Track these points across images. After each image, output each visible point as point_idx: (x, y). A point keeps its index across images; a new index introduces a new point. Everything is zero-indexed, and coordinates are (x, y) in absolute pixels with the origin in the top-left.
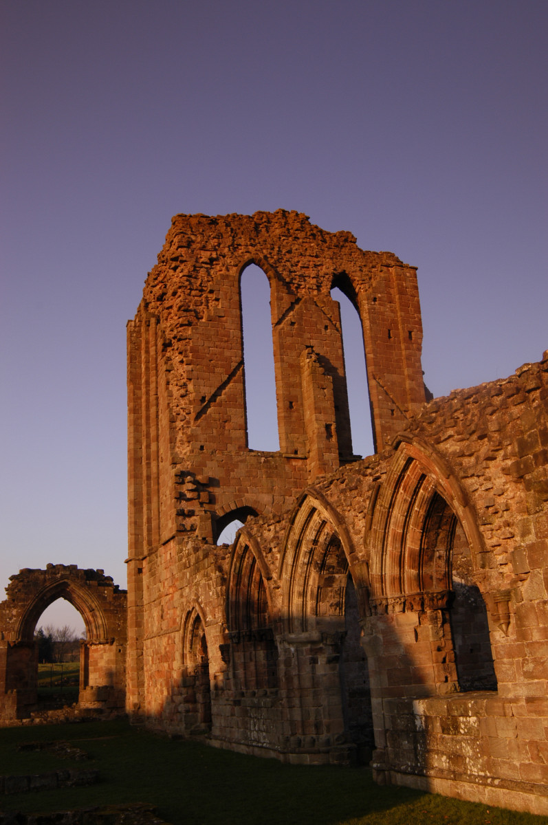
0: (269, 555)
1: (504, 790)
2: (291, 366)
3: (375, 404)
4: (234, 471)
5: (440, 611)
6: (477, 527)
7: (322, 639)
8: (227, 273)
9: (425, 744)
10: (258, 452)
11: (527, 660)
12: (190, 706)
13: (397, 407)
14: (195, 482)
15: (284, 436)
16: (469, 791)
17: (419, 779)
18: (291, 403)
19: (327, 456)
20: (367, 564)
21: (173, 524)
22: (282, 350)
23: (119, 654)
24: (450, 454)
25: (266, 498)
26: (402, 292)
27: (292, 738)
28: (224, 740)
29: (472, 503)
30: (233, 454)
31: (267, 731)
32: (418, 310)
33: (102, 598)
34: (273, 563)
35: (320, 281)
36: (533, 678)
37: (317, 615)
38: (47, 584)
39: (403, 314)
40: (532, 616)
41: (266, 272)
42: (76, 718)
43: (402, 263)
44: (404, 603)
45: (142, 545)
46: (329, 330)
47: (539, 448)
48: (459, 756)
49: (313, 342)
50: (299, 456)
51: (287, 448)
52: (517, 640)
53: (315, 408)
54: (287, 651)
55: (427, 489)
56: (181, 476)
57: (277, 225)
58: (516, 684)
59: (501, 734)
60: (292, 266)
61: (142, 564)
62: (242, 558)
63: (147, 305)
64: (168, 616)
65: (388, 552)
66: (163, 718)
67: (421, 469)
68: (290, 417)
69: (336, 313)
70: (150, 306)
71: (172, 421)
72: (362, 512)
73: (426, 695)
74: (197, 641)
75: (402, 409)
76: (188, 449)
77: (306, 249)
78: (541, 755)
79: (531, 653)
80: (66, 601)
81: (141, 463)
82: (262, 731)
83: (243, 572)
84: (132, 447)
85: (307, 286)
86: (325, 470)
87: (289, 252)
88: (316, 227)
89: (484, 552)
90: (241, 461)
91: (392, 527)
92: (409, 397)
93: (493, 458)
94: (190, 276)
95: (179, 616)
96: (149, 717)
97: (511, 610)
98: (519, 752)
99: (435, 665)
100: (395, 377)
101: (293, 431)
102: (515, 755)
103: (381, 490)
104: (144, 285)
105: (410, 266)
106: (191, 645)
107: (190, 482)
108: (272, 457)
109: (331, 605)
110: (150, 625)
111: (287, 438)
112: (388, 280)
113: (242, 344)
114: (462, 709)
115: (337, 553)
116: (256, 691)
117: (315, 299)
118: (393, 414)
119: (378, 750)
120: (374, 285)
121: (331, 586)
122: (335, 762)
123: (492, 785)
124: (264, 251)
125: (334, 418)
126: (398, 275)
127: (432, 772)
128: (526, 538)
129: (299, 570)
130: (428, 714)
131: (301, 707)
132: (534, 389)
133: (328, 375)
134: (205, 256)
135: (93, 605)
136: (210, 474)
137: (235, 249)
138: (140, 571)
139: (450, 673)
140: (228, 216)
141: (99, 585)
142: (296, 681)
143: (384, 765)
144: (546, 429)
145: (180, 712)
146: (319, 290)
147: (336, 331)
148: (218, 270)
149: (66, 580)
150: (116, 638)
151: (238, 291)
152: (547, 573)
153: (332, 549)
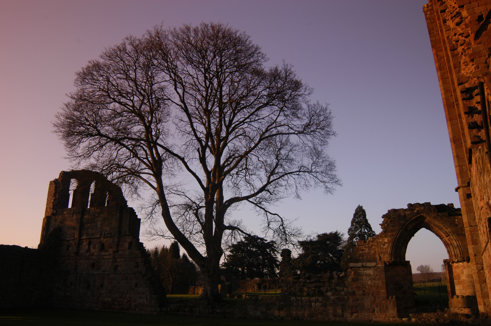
21: (469, 139)
33: (454, 225)
42: (445, 320)
45: (467, 174)
56: (468, 92)
61: (469, 190)
76: (473, 67)
110: (482, 242)
135: (448, 231)
138: (469, 195)
141: (450, 215)
149: (422, 214)
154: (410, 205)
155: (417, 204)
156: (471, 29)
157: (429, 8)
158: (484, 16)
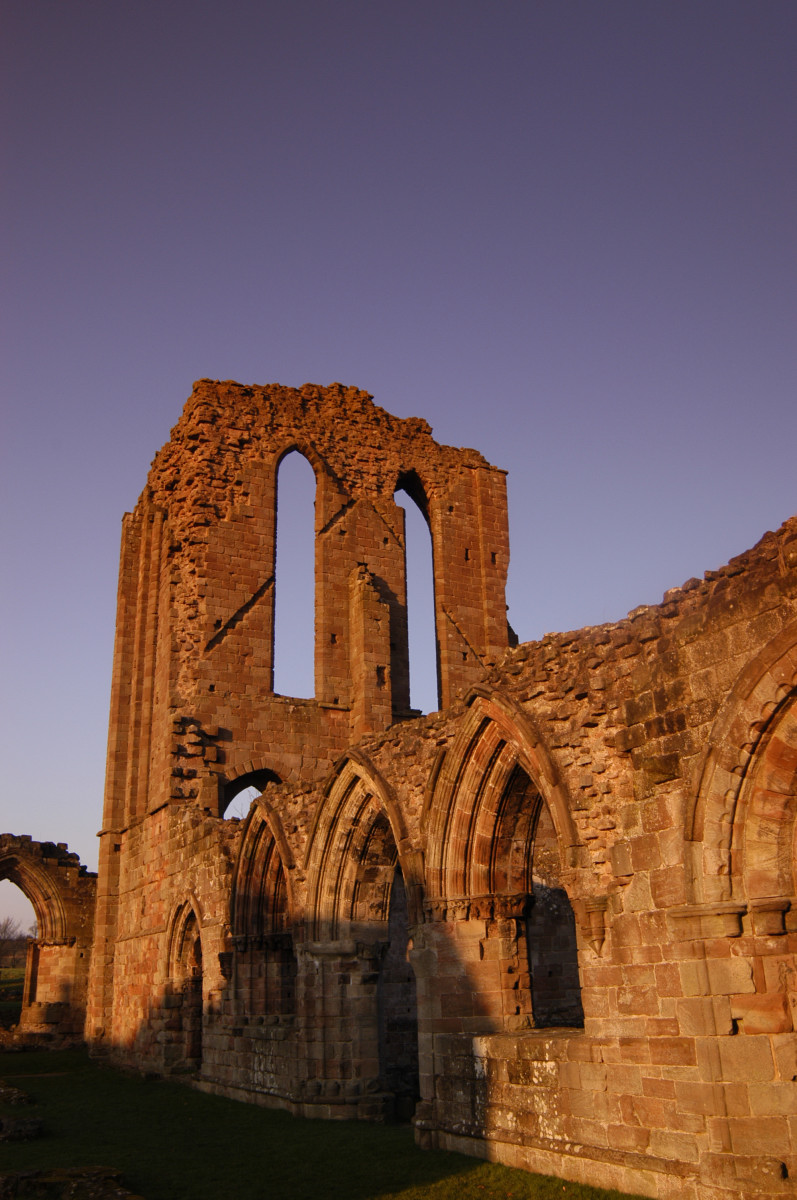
0: (294, 836)
1: (586, 1160)
2: (337, 588)
3: (443, 645)
4: (252, 722)
5: (514, 920)
6: (569, 813)
7: (359, 949)
8: (261, 460)
9: (486, 1095)
10: (286, 698)
11: (624, 989)
12: (174, 1034)
13: (472, 650)
14: (201, 733)
15: (321, 679)
16: (541, 1161)
17: (476, 1142)
18: (334, 636)
19: (377, 709)
20: (423, 854)
21: (166, 787)
22: (326, 566)
23: (81, 960)
24: (539, 716)
25: (292, 760)
26: (486, 501)
27: (309, 1083)
28: (217, 1083)
29: (564, 782)
30: (253, 698)
31: (276, 1073)
32: (505, 527)
33: (62, 882)
34: (298, 847)
35: (382, 480)
36: (631, 1012)
37: (351, 918)
39: (486, 529)
40: (633, 932)
41: (312, 463)
43: (489, 464)
44: (469, 908)
45: (123, 814)
46: (388, 545)
47: (653, 715)
48: (529, 1113)
49: (367, 559)
50: (340, 706)
51: (325, 695)
52: (612, 963)
53: (365, 645)
54: (309, 965)
55: (507, 759)
56: (182, 723)
57: (330, 404)
58: (608, 1021)
59: (586, 1086)
60: (347, 457)
61: (121, 839)
62: (256, 837)
63: (151, 494)
64: (152, 911)
65: (451, 840)
66: (135, 1049)
67: (500, 733)
68: (331, 654)
69: (400, 523)
70: (156, 496)
71: (175, 650)
72: (420, 785)
73: (489, 1031)
74: (189, 947)
75: (478, 653)
76: (193, 688)
77: (366, 438)
78: (636, 1115)
79: (629, 980)
80: (13, 884)
81: (129, 703)
82: (269, 1072)
83: (257, 856)
84: (118, 681)
85: (365, 485)
86: (372, 725)
87: (345, 439)
88: (381, 410)
89: (576, 845)
90: (264, 709)
91: (458, 807)
92: (487, 637)
93: (594, 725)
94: (211, 461)
95: (166, 911)
96: (116, 1048)
97: (607, 923)
98: (608, 1110)
99: (504, 991)
100: (470, 611)
101: (334, 673)
102: (602, 1113)
103: (447, 758)
104: (150, 468)
105: (499, 468)
106: (180, 951)
107: (194, 732)
108: (304, 705)
109: (372, 907)
110: (125, 922)
111: (326, 682)
112: (469, 485)
113: (275, 555)
114: (536, 1051)
115: (383, 837)
116: (265, 1017)
117: (374, 502)
118: (465, 659)
119: (424, 1103)
120: (451, 490)
121: (373, 881)
122: (365, 1116)
123: (571, 1153)
124: (312, 436)
125: (388, 659)
126: (482, 479)
127: (493, 1134)
128: (631, 831)
129: (332, 858)
130: (492, 1057)
131: (324, 1041)
132: (651, 639)
133: (385, 602)
134: (233, 436)
135: (49, 891)
136: (221, 724)
137: (274, 430)
138: (117, 848)
139: (523, 1003)
140: (268, 386)
141: (60, 864)
142: (319, 1006)
143: (430, 1123)
144: (663, 690)
145: (159, 1043)
146: (379, 492)
147: (398, 547)
148: (249, 456)
149: (15, 856)
150: (78, 938)
151: (273, 484)
152: (655, 876)
153: (377, 832)
155: (9, 835)
156: (205, 634)
157: (136, 524)
158: (223, 623)
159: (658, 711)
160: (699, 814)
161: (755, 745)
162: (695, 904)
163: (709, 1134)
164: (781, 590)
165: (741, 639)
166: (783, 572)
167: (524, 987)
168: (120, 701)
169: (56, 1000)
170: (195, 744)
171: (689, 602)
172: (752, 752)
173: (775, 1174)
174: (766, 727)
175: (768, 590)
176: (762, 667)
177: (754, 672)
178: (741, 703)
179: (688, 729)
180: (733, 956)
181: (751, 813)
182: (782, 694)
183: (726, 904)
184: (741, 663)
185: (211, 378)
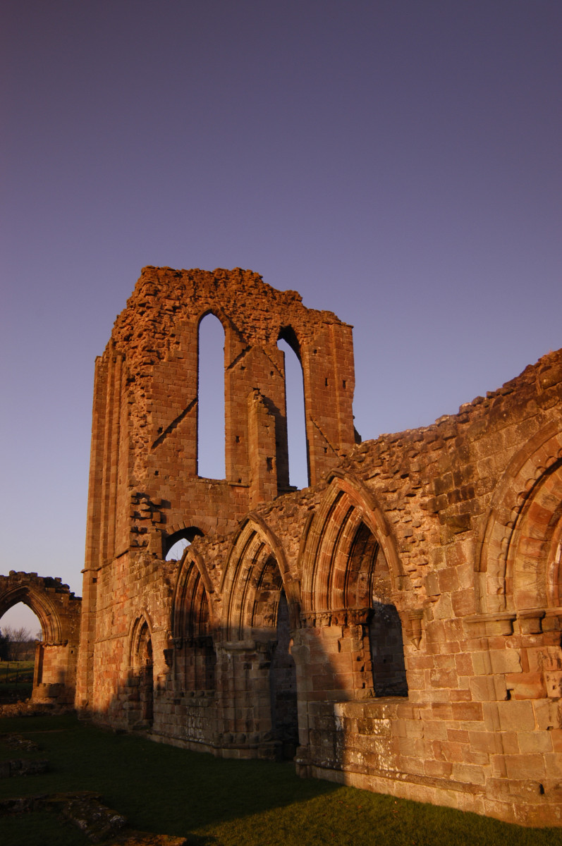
0: (213, 571)
1: (410, 784)
2: (239, 405)
3: (311, 442)
4: (184, 495)
5: (361, 626)
6: (397, 554)
7: (257, 646)
8: (188, 320)
9: (343, 742)
10: (207, 479)
11: (435, 671)
12: (134, 704)
13: (330, 446)
14: (149, 503)
15: (230, 466)
16: (379, 784)
17: (337, 773)
18: (238, 437)
19: (267, 486)
20: (300, 582)
21: (127, 540)
22: (232, 391)
23: (71, 655)
24: (376, 489)
25: (211, 520)
26: (339, 346)
27: (225, 735)
28: (164, 736)
29: (393, 533)
30: (184, 480)
31: (203, 728)
32: (352, 363)
33: (58, 603)
34: (216, 578)
35: (269, 333)
36: (439, 686)
37: (252, 625)
38: (9, 589)
39: (339, 365)
40: (440, 633)
41: (222, 322)
42: (28, 712)
43: (340, 321)
44: (330, 618)
45: (98, 558)
46: (274, 376)
47: (453, 488)
48: (372, 753)
49: (260, 385)
50: (242, 484)
51: (232, 477)
52: (427, 653)
53: (259, 443)
54: (224, 657)
55: (355, 519)
56: (137, 497)
57: (234, 282)
58: (424, 692)
59: (410, 735)
60: (245, 317)
61: (97, 574)
62: (188, 572)
63: (114, 344)
64: (118, 622)
65: (318, 573)
66: (109, 713)
67: (350, 501)
68: (236, 450)
69: (281, 361)
70: (117, 345)
71: (132, 448)
72: (297, 536)
73: (344, 699)
74: (144, 646)
75: (334, 448)
76: (145, 473)
77: (258, 304)
78: (443, 753)
79: (438, 665)
80: (26, 605)
81: (101, 484)
82: (198, 728)
83: (189, 585)
84: (94, 469)
85: (257, 336)
87: (244, 305)
88: (268, 286)
89: (402, 575)
90: (191, 487)
91: (322, 551)
92: (340, 437)
93: (414, 495)
94: (154, 321)
95: (128, 622)
96: (96, 713)
97: (423, 627)
98: (425, 751)
99: (354, 673)
100: (329, 420)
101: (238, 462)
102: (420, 753)
103: (315, 518)
104: (113, 326)
105: (347, 324)
106: (138, 649)
107: (145, 503)
108: (218, 484)
109: (265, 618)
110: (101, 630)
111: (233, 468)
112: (327, 335)
113: (198, 383)
114: (377, 712)
115: (273, 571)
116: (195, 691)
117: (264, 348)
118: (326, 452)
119: (301, 747)
120: (315, 339)
121: (266, 601)
122: (263, 757)
123: (400, 779)
124: (222, 303)
125: (274, 452)
126: (336, 331)
127: (348, 767)
128: (439, 565)
129: (239, 585)
130: (347, 716)
131: (234, 707)
132: (451, 438)
133: (272, 415)
134: (169, 304)
135: (50, 610)
136: (163, 497)
137: (196, 300)
138: (95, 580)
139: (367, 680)
140: (192, 270)
141: (57, 592)
142: (231, 684)
143: (306, 760)
144: (459, 471)
145: (124, 709)
146: (267, 340)
147: (280, 377)
148: (180, 317)
149: (26, 586)
150: (69, 640)
151: (196, 336)
152: (455, 595)
153: (268, 568)
154: (13, 573)
155: (22, 572)
156: (152, 437)
157: (104, 364)
158: (163, 430)
159: (457, 485)
160: (484, 553)
161: (521, 508)
162: (481, 614)
163: (492, 766)
164: (537, 404)
165: (511, 437)
166: (539, 392)
167: (368, 670)
168: (95, 483)
169: (56, 682)
170: (146, 511)
171: (477, 412)
172: (519, 513)
173: (536, 791)
174: (528, 495)
175: (529, 404)
176: (525, 456)
177: (520, 458)
178: (511, 480)
179: (476, 497)
180: (507, 648)
181: (519, 553)
182: (539, 473)
183: (502, 613)
184: (511, 453)
185: (153, 266)
